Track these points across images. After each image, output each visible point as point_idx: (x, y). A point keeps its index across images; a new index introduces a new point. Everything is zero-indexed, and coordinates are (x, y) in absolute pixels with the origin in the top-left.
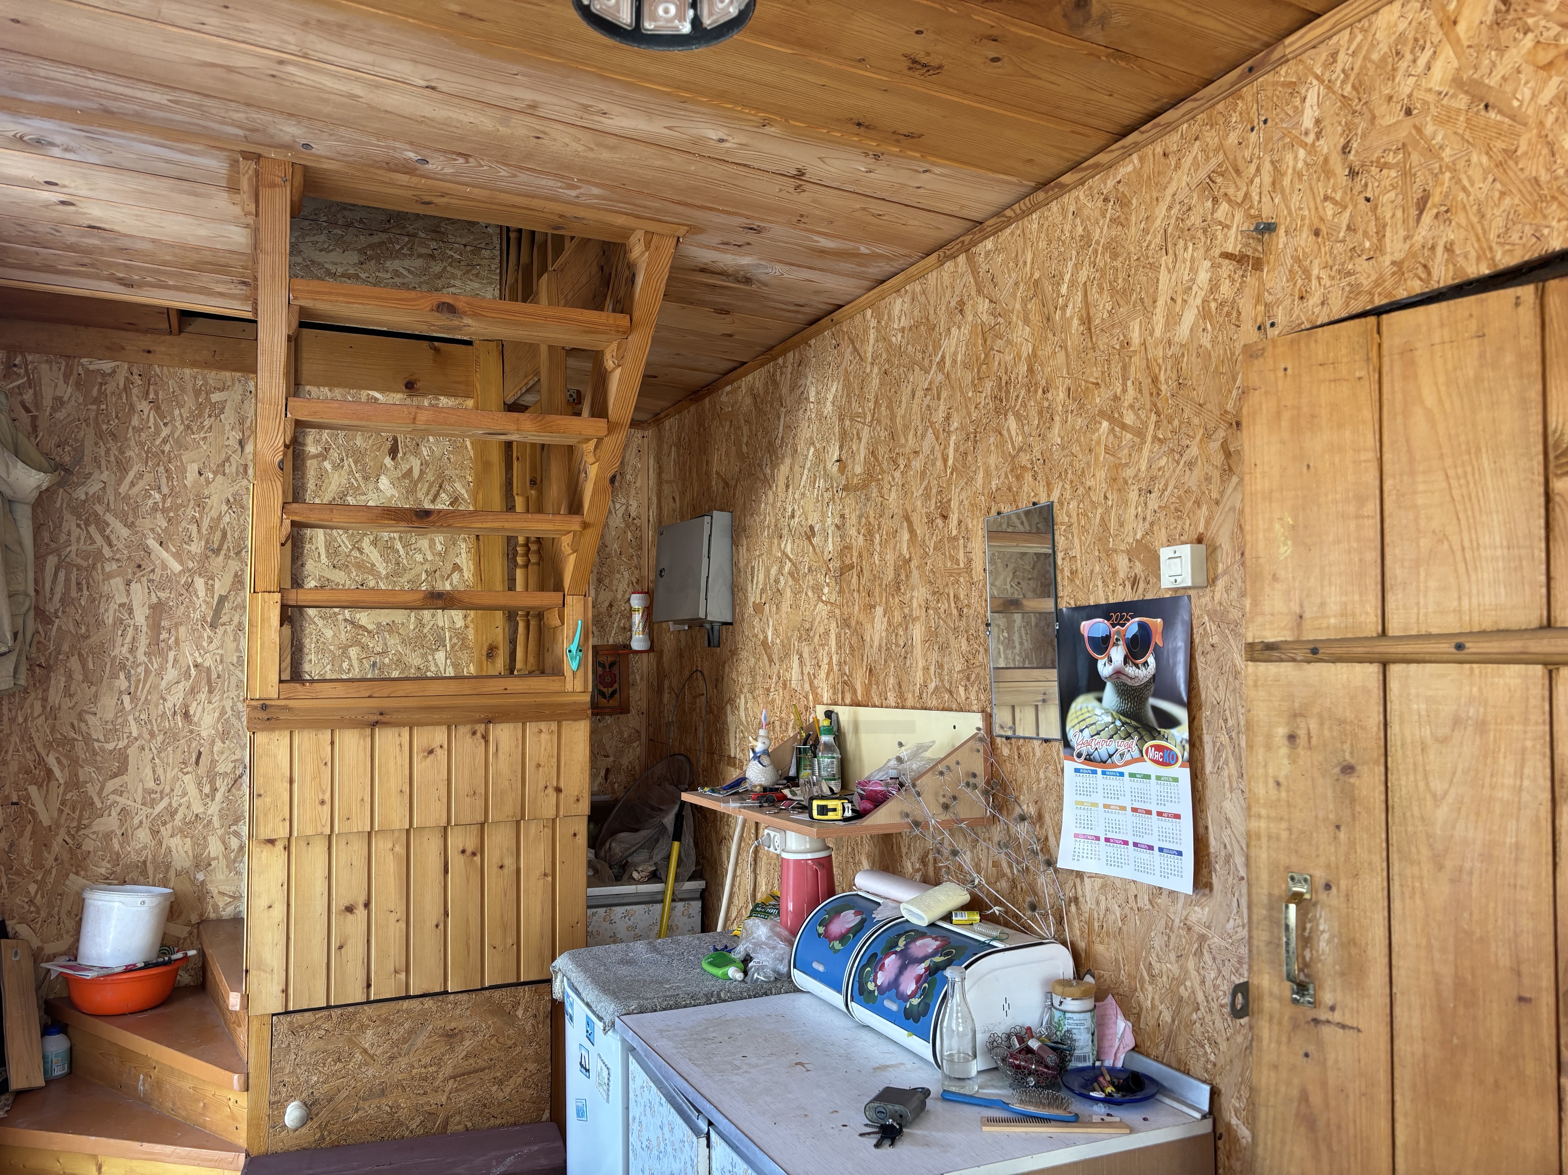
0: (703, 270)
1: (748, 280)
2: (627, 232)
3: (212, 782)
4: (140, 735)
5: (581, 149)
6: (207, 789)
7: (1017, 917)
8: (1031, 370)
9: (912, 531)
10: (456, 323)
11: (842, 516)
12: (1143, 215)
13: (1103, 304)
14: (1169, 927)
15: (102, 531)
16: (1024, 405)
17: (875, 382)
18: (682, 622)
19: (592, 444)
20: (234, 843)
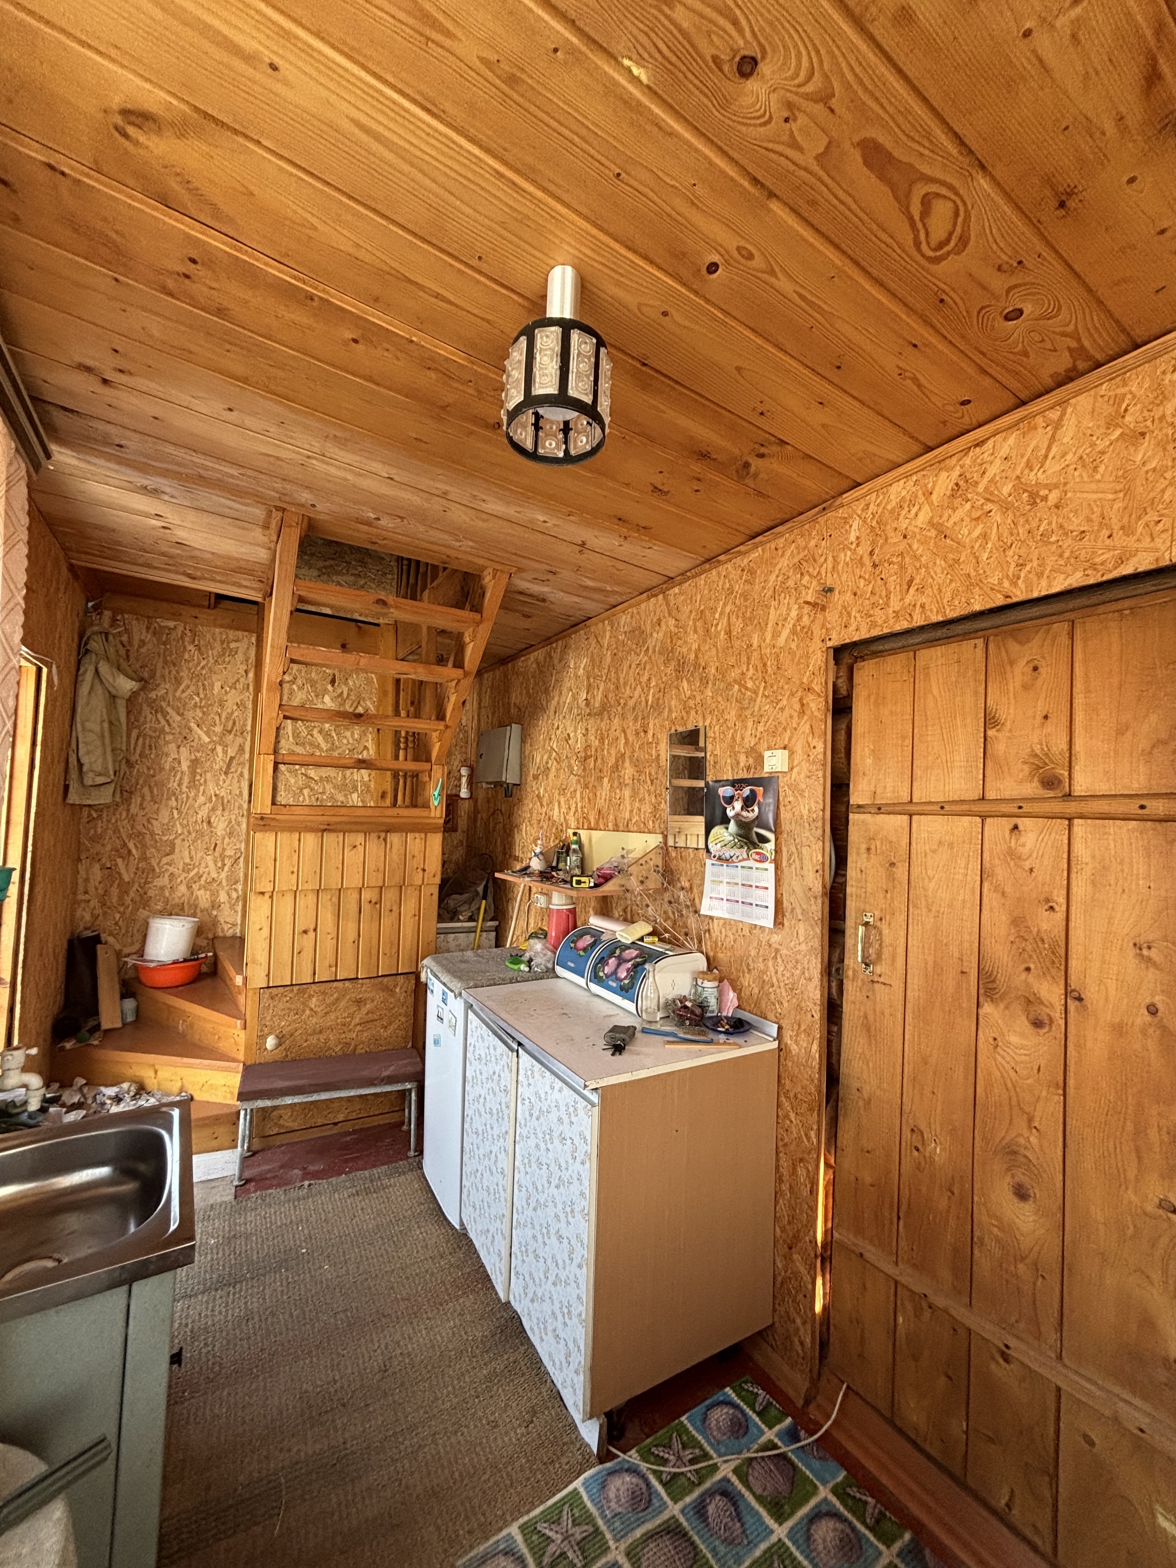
0: (520, 593)
1: (544, 600)
2: (483, 568)
3: (223, 861)
4: (183, 833)
5: (467, 519)
6: (219, 864)
7: (678, 940)
8: (696, 657)
9: (626, 739)
10: (385, 610)
11: (587, 729)
12: (762, 579)
13: (738, 625)
14: (760, 944)
15: (164, 717)
16: (692, 675)
17: (609, 659)
18: (491, 783)
19: (454, 683)
20: (234, 895)
